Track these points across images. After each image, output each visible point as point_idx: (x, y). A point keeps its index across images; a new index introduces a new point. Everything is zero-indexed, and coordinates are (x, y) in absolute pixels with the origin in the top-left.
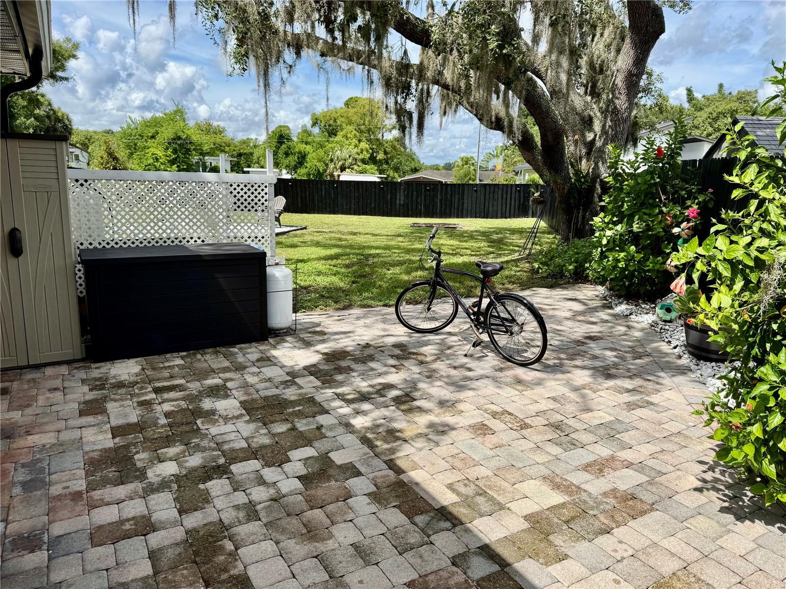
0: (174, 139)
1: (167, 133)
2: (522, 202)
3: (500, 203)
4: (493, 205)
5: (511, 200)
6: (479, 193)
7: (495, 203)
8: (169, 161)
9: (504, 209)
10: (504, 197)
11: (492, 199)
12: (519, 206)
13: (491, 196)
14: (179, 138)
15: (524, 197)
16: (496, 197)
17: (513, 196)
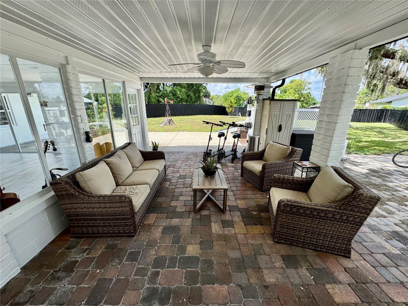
0: (237, 97)
1: (235, 95)
2: (379, 116)
3: (367, 116)
4: (363, 117)
5: (373, 115)
6: (357, 113)
7: (365, 117)
8: (235, 103)
9: (369, 119)
10: (370, 114)
11: (363, 115)
12: (377, 118)
13: (363, 114)
14: (238, 96)
15: (380, 115)
16: (365, 114)
17: (374, 114)
